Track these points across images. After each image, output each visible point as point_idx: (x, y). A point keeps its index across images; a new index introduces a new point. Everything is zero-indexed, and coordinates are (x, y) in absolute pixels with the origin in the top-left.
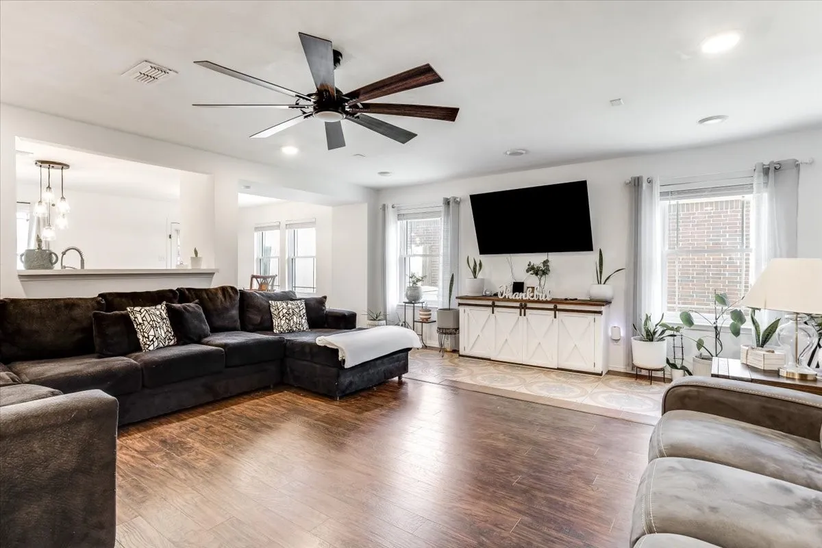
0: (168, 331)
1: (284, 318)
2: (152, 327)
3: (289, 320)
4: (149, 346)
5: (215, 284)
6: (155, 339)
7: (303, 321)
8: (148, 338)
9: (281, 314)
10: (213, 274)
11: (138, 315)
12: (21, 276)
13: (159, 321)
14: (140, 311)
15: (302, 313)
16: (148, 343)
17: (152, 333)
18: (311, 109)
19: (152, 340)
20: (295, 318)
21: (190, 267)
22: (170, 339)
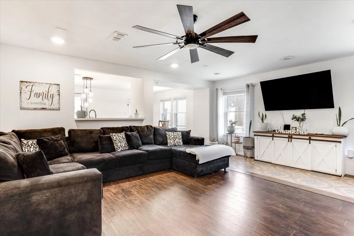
0: (125, 144)
1: (172, 140)
2: (119, 142)
3: (175, 141)
4: (118, 149)
5: (144, 124)
6: (120, 147)
7: (181, 141)
8: (118, 146)
9: (171, 138)
10: (143, 120)
11: (114, 137)
12: (76, 121)
13: (122, 139)
14: (115, 135)
15: (180, 137)
16: (118, 148)
17: (119, 144)
18: (183, 44)
19: (119, 147)
20: (177, 140)
21: (134, 117)
22: (126, 147)
